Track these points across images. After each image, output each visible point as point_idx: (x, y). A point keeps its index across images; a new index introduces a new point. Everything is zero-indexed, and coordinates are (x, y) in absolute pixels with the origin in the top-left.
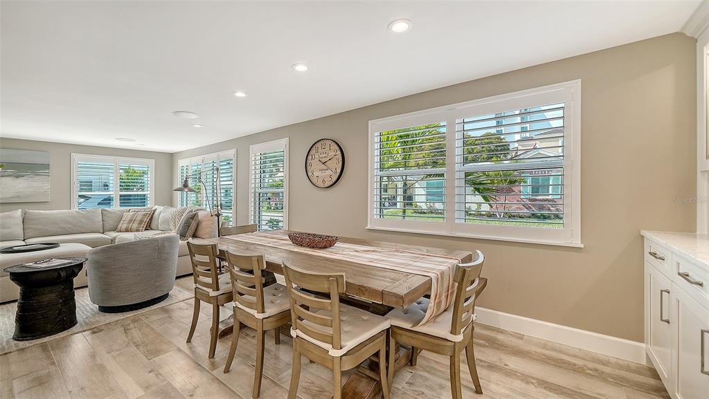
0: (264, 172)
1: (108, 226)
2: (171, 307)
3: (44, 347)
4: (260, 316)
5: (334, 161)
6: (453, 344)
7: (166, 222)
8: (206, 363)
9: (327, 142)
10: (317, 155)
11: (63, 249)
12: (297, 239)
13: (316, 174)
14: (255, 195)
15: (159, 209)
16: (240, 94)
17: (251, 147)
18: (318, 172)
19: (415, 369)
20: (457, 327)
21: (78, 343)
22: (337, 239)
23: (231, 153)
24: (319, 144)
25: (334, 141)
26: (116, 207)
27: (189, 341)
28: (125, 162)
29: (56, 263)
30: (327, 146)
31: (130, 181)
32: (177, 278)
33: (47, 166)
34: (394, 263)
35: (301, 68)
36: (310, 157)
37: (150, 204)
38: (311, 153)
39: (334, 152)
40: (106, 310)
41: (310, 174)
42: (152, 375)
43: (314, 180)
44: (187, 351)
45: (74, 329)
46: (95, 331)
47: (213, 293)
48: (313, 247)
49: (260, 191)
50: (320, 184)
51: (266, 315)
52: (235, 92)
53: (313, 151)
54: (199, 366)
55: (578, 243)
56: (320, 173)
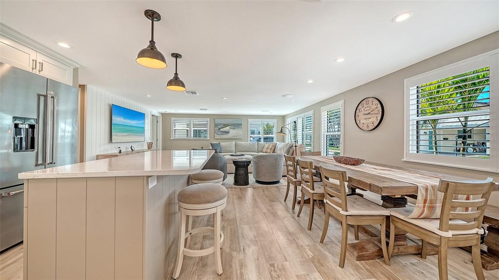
0: (330, 122)
1: (259, 150)
2: (280, 187)
3: (240, 189)
4: (312, 192)
5: (376, 111)
6: (440, 237)
7: (280, 149)
8: (291, 211)
9: (371, 100)
10: (363, 110)
11: (246, 156)
12: (339, 160)
13: (362, 122)
14: (324, 136)
15: (278, 143)
16: (310, 81)
17: (322, 108)
19: (425, 261)
20: (443, 225)
21: (250, 191)
22: (363, 161)
23: (311, 113)
24: (364, 101)
25: (376, 98)
26: (262, 142)
27: (285, 201)
28: (266, 121)
29: (243, 160)
30: (370, 102)
31: (268, 130)
32: (283, 176)
33: (241, 125)
34: (398, 176)
35: (340, 60)
36: (358, 111)
37: (275, 141)
38: (359, 108)
39: (375, 105)
40: (258, 182)
41: (358, 122)
42: (271, 207)
43: (361, 126)
44: (284, 205)
45: (248, 186)
46: (254, 188)
47: (294, 180)
48: (346, 164)
49: (327, 134)
50: (365, 128)
51: (315, 192)
52: (307, 81)
53: (360, 106)
54: (287, 210)
56: (364, 121)
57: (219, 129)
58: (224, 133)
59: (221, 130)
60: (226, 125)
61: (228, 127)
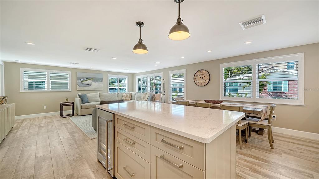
1: (119, 98)
5: (206, 77)
9: (203, 71)
10: (198, 75)
13: (198, 81)
17: (169, 72)
18: (199, 81)
24: (200, 71)
25: (206, 71)
33: (102, 79)
36: (195, 76)
37: (127, 91)
38: (196, 74)
39: (206, 74)
41: (196, 82)
43: (198, 84)
50: (200, 85)
55: (303, 104)
56: (200, 81)
57: (82, 82)
58: (87, 85)
59: (84, 82)
60: (88, 79)
61: (91, 80)
